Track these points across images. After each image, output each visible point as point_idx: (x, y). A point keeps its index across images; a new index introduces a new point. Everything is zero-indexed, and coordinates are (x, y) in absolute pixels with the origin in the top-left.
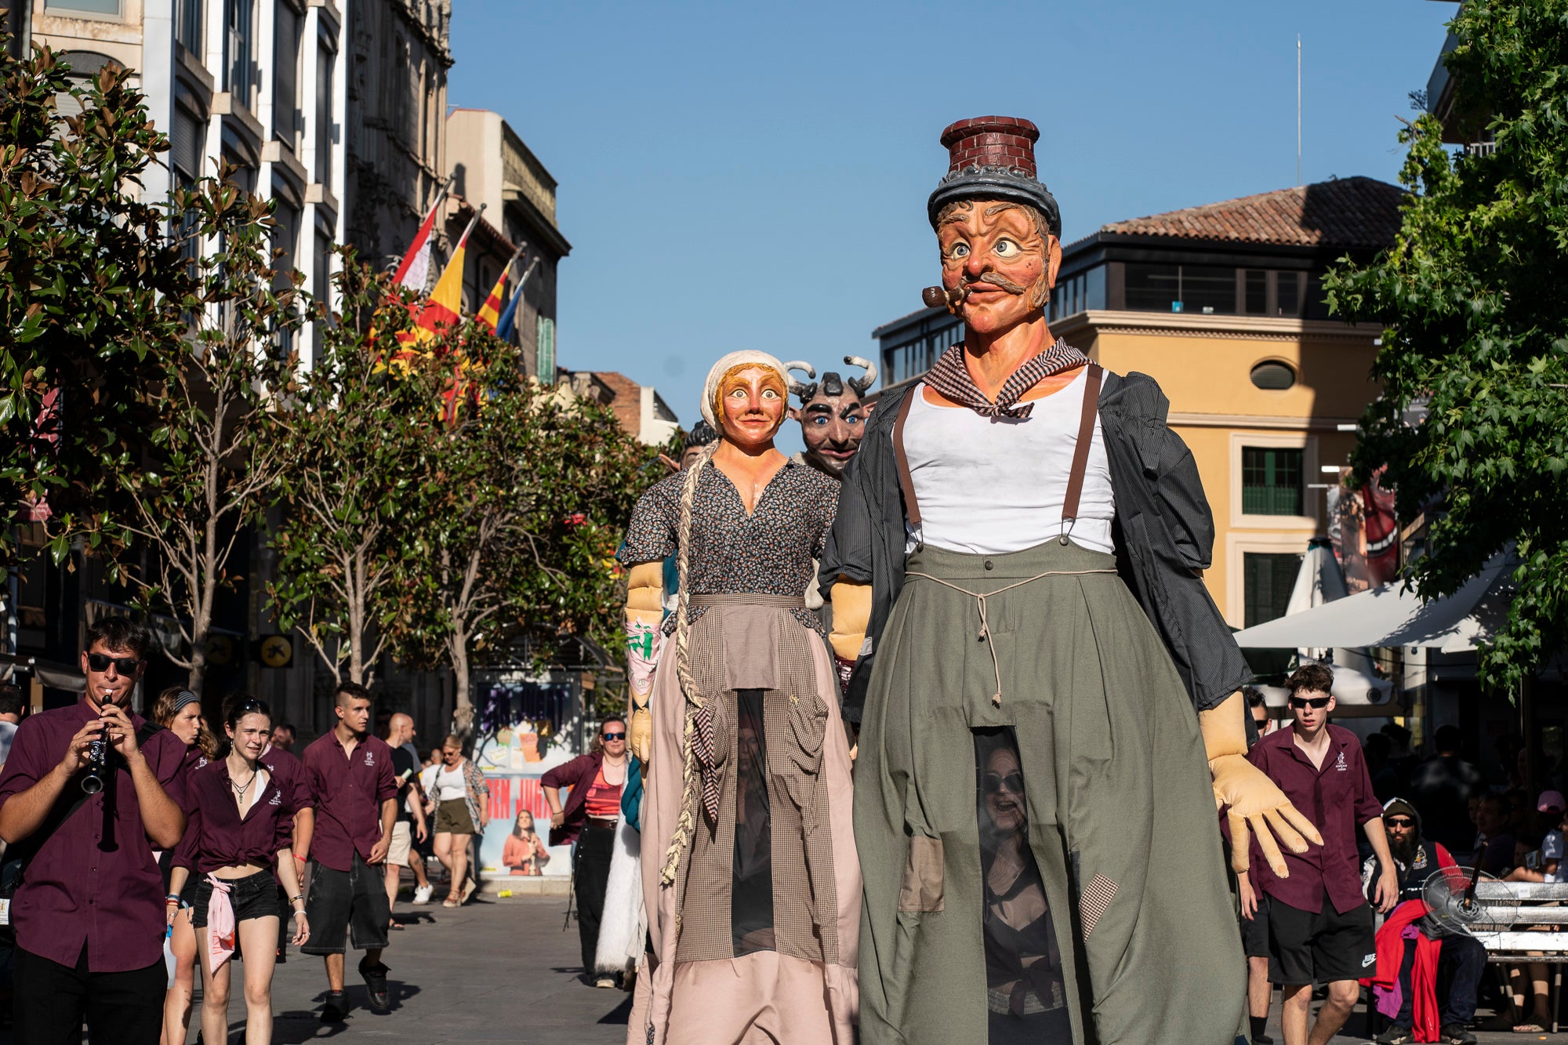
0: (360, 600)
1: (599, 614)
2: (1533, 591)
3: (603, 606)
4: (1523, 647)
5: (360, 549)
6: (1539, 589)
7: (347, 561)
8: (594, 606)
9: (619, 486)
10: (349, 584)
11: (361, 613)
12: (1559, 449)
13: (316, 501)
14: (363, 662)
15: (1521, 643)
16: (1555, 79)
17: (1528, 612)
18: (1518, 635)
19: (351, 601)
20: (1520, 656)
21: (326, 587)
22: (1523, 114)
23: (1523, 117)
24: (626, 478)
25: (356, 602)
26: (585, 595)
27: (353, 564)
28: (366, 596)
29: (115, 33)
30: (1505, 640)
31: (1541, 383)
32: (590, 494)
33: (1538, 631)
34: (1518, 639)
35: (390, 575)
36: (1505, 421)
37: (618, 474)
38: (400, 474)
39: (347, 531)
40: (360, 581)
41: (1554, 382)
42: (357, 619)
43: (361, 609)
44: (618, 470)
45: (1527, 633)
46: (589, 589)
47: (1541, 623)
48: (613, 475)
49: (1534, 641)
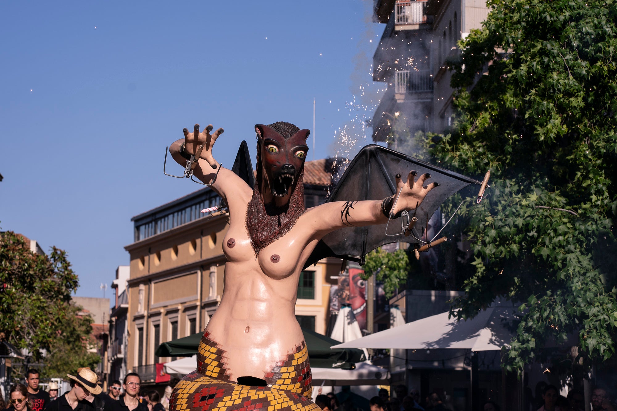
1: (15, 330)
2: (532, 317)
3: (17, 327)
4: (526, 348)
6: (535, 317)
8: (13, 327)
9: (27, 270)
12: (547, 242)
15: (525, 346)
16: (539, 48)
17: (528, 330)
18: (523, 342)
20: (524, 353)
22: (521, 66)
23: (521, 68)
24: (30, 266)
26: (9, 321)
30: (516, 344)
31: (534, 206)
32: (13, 274)
33: (533, 339)
34: (523, 344)
36: (516, 226)
37: (26, 264)
41: (542, 205)
44: (26, 262)
45: (528, 341)
46: (11, 318)
47: (536, 335)
48: (24, 265)
49: (532, 344)
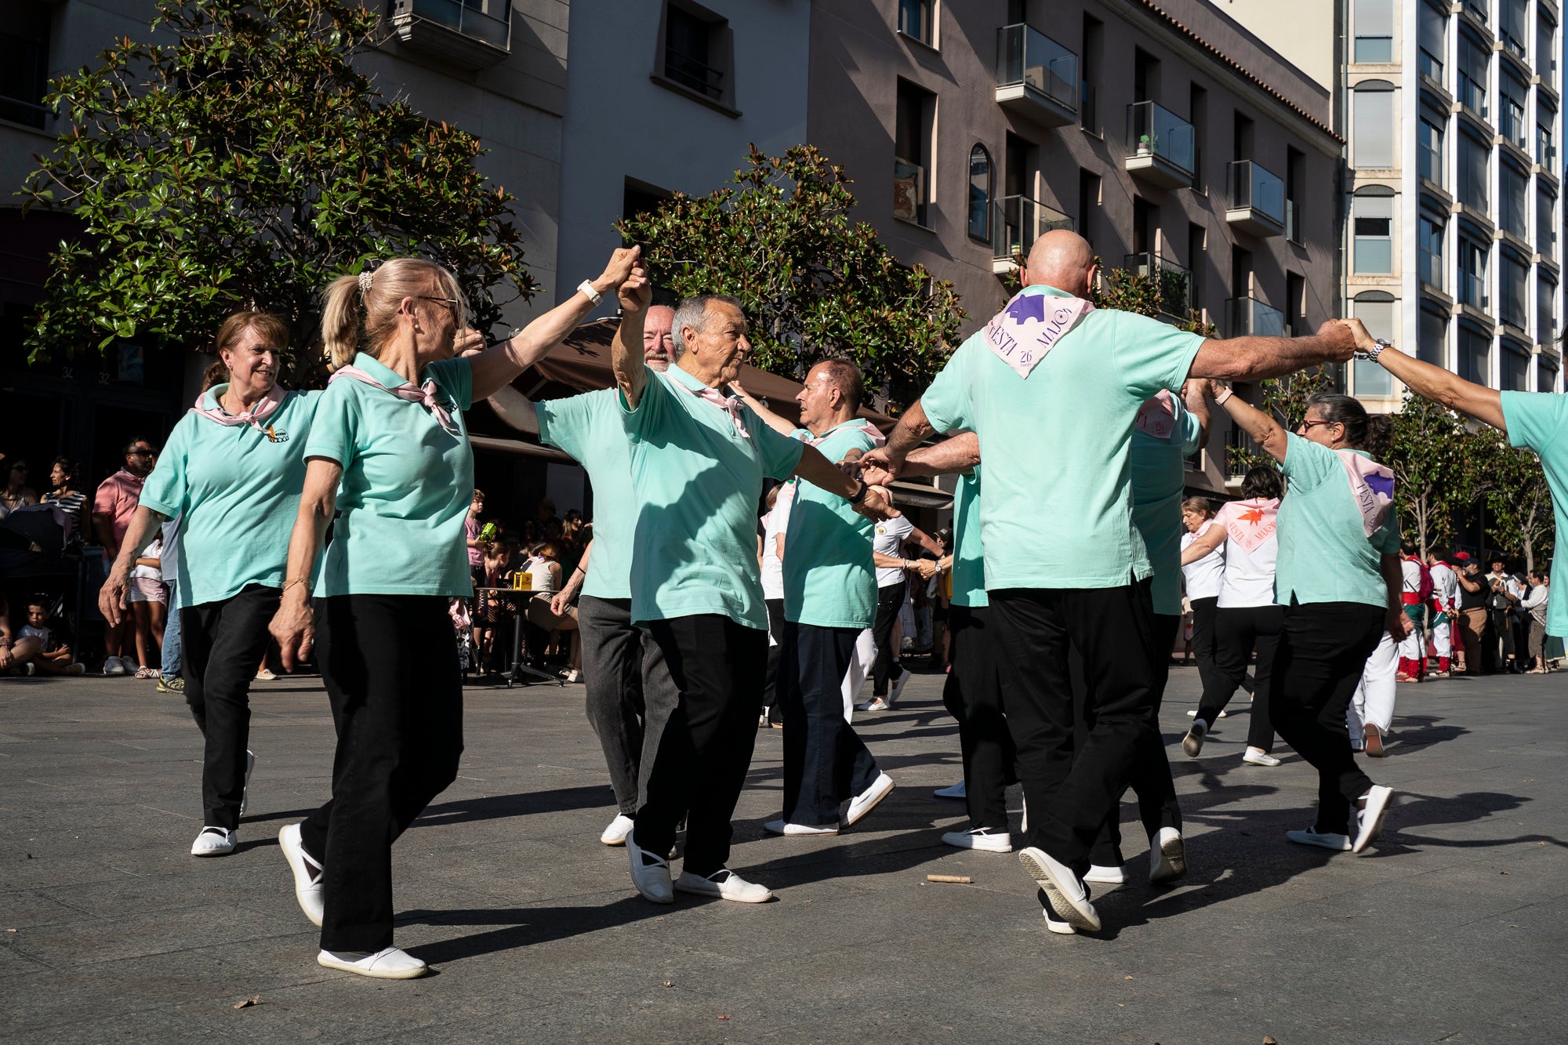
0: (1424, 519)
5: (1424, 495)
7: (1417, 501)
10: (1418, 511)
11: (1425, 525)
13: (1401, 475)
14: (1427, 547)
19: (1419, 520)
21: (1408, 513)
25: (1422, 519)
27: (1420, 502)
28: (1427, 517)
29: (1388, 281)
35: (1440, 507)
38: (1439, 461)
39: (1415, 487)
40: (1424, 510)
42: (1423, 528)
43: (1424, 523)
